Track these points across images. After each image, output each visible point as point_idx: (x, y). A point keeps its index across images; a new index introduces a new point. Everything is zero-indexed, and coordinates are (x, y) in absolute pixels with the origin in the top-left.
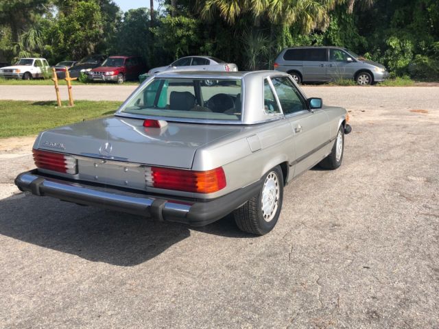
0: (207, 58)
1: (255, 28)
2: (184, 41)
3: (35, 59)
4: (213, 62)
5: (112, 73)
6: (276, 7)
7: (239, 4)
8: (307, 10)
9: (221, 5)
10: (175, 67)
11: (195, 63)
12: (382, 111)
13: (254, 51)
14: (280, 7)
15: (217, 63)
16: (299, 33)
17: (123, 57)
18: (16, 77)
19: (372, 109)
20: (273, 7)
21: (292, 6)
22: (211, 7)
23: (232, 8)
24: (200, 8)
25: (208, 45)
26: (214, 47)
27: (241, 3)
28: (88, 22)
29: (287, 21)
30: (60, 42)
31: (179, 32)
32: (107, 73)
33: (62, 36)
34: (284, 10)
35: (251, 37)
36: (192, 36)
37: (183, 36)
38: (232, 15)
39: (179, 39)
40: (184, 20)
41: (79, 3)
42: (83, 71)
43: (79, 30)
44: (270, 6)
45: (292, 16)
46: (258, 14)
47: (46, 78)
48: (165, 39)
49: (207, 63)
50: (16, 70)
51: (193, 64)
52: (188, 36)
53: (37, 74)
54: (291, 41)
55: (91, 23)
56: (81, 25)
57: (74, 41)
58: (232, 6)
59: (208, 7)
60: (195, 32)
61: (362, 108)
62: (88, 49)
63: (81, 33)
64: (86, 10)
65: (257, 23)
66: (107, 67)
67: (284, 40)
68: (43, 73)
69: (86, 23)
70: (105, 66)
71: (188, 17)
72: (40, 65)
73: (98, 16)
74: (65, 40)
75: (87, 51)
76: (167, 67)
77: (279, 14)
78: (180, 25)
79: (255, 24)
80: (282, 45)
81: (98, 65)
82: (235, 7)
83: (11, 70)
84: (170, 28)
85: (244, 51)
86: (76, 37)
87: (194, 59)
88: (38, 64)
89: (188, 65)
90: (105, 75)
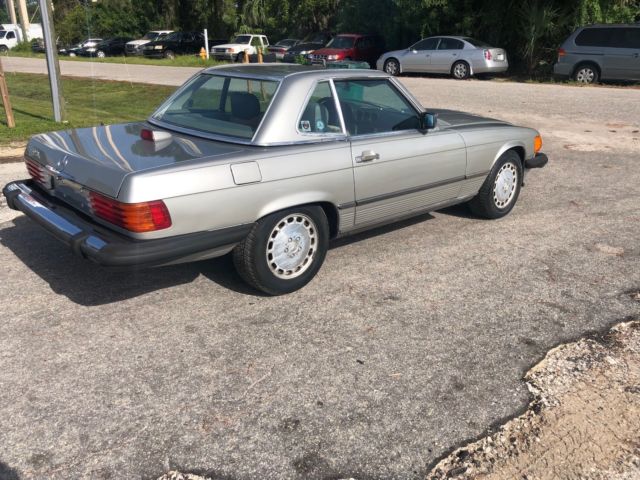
0: (460, 39)
3: (252, 36)
4: (468, 45)
5: (336, 57)
10: (415, 52)
11: (443, 45)
13: (535, 31)
15: (474, 47)
16: (613, 4)
17: (354, 36)
25: (468, 20)
26: (477, 24)
30: (284, 14)
32: (330, 58)
35: (534, 8)
36: (444, 7)
37: (432, 7)
39: (426, 12)
42: (304, 53)
48: (409, 12)
49: (460, 46)
50: (230, 49)
51: (440, 48)
52: (439, 8)
53: (253, 56)
54: (598, 16)
57: (301, 13)
60: (450, 1)
66: (332, 49)
67: (585, 12)
70: (329, 47)
72: (259, 44)
74: (290, 11)
76: (404, 51)
80: (579, 21)
81: (323, 46)
83: (224, 50)
85: (521, 29)
87: (443, 41)
88: (255, 42)
89: (434, 48)
90: (327, 60)
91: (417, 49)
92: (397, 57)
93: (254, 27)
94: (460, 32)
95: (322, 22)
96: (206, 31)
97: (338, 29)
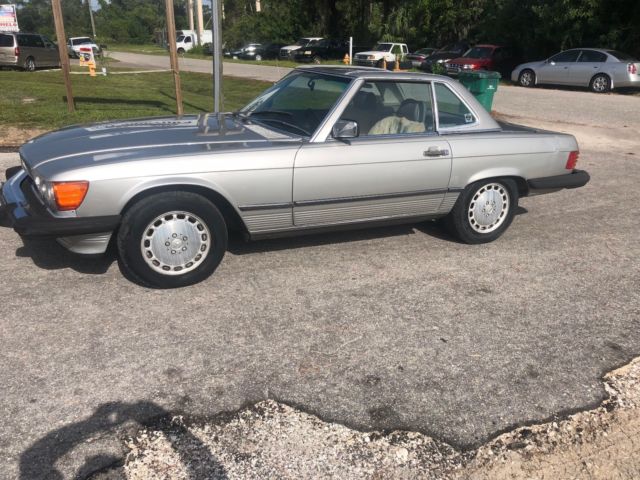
0: (604, 52)
2: (577, 26)
3: (394, 44)
4: (612, 59)
5: (472, 66)
10: (553, 64)
11: (584, 58)
15: (617, 60)
17: (492, 46)
18: (368, 64)
25: (614, 33)
30: (425, 24)
31: (572, 13)
32: (466, 67)
33: (429, 17)
36: (590, 19)
37: (577, 18)
39: (572, 22)
42: (441, 61)
43: (450, 8)
49: (603, 58)
50: (371, 56)
51: (580, 60)
52: (584, 20)
60: (597, 13)
63: (452, 13)
66: (468, 59)
70: (466, 57)
74: (432, 22)
75: (458, 37)
76: (542, 62)
78: (577, 3)
81: (460, 55)
83: (366, 57)
84: (560, 7)
86: (445, 18)
87: (585, 53)
88: (396, 51)
89: (574, 60)
90: (462, 69)
91: (555, 61)
92: (533, 69)
93: (397, 36)
94: (604, 45)
95: (463, 34)
96: (351, 39)
97: (477, 40)
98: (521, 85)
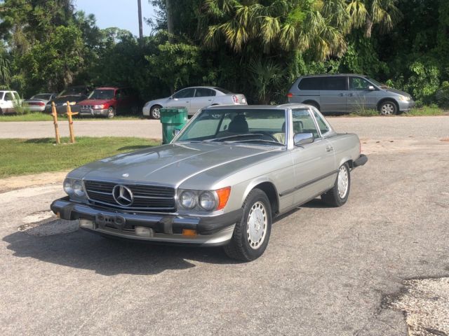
0: (212, 88)
1: (264, 55)
2: (184, 70)
3: (5, 92)
4: (219, 93)
5: (102, 106)
6: (288, 33)
7: (246, 30)
8: (322, 35)
9: (227, 31)
10: (176, 99)
11: (198, 94)
12: (411, 141)
13: (264, 81)
14: (293, 33)
15: (224, 94)
16: (312, 60)
17: (112, 89)
19: (401, 139)
20: (284, 33)
21: (305, 32)
22: (215, 34)
23: (239, 34)
24: (202, 34)
25: (212, 75)
26: (218, 77)
27: (248, 29)
28: (67, 50)
29: (300, 48)
30: (34, 72)
31: (179, 61)
32: (96, 107)
33: (36, 65)
34: (297, 35)
35: (260, 65)
36: (193, 65)
37: (183, 65)
38: (239, 41)
39: (178, 69)
40: (185, 47)
41: (58, 28)
43: (56, 58)
44: (282, 31)
45: (305, 43)
46: (268, 40)
47: (20, 114)
48: (163, 69)
49: (213, 94)
51: (196, 96)
52: (189, 65)
53: (7, 109)
54: (304, 69)
55: (70, 51)
56: (59, 52)
58: (239, 32)
59: (211, 34)
60: (197, 61)
61: (390, 138)
62: (65, 80)
63: (60, 62)
64: (65, 35)
65: (266, 50)
66: (95, 100)
67: (297, 68)
68: (16, 108)
69: (64, 50)
70: (90, 99)
71: (189, 44)
72: (11, 99)
73: (79, 42)
75: (63, 82)
76: (167, 99)
77: (291, 41)
78: (180, 53)
79: (264, 52)
80: (295, 74)
81: (83, 98)
82: (242, 33)
84: (169, 57)
85: (252, 80)
86: (53, 66)
87: (198, 90)
88: (8, 97)
89: (192, 96)
90: (94, 109)
91: (177, 98)
92: (161, 104)
97: (92, 84)
98: (153, 118)
